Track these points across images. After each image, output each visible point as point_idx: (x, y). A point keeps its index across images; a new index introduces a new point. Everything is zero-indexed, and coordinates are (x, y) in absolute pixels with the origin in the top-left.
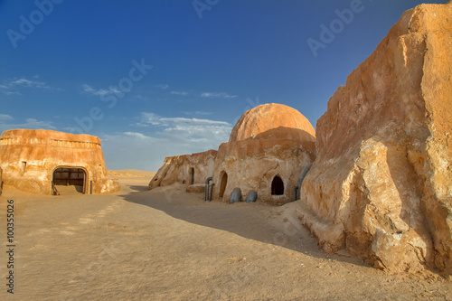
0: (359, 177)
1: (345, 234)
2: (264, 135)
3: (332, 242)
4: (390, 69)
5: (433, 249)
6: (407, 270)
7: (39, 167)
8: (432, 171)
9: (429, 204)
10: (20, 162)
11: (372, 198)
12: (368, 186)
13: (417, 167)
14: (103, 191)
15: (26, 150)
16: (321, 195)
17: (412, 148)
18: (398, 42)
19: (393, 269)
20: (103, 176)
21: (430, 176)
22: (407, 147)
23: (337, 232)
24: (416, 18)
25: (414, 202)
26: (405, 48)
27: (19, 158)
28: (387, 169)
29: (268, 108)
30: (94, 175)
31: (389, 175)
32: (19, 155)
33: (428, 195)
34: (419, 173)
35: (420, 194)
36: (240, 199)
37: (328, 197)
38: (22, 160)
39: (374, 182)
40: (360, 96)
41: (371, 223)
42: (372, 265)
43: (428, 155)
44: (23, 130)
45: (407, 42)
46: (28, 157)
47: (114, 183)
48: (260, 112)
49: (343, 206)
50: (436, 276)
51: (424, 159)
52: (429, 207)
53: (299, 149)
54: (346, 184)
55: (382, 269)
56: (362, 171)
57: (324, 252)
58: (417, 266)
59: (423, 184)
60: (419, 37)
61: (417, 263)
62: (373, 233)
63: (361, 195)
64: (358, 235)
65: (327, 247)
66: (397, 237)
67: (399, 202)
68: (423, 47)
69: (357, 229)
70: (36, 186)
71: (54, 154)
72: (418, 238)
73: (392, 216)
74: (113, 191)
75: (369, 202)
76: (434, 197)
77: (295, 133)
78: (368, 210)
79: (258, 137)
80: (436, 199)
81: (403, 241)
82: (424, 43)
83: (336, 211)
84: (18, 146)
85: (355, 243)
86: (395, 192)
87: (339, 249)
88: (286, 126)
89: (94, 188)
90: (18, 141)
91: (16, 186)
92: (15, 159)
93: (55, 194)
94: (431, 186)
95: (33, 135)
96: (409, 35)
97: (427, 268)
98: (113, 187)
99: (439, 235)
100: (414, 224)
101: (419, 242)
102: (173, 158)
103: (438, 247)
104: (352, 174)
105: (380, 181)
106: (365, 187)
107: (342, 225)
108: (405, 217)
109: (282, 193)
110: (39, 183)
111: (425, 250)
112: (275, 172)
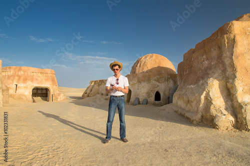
0: (208, 94)
1: (202, 116)
2: (151, 71)
3: (197, 120)
4: (220, 48)
5: (237, 121)
6: (227, 129)
7: (24, 87)
8: (237, 92)
9: (235, 104)
10: (14, 85)
11: (213, 102)
12: (212, 97)
13: (231, 90)
14: (59, 100)
15: (16, 78)
16: (188, 101)
17: (229, 82)
18: (223, 38)
19: (222, 128)
20: (58, 92)
21: (236, 94)
22: (227, 82)
23: (199, 116)
24: (230, 26)
25: (230, 103)
26: (226, 40)
27: (13, 82)
28: (219, 91)
29: (151, 57)
30: (54, 91)
31: (220, 93)
32: (13, 80)
33: (235, 101)
34: (232, 92)
35: (232, 100)
36: (139, 103)
37: (192, 102)
38: (15, 83)
39: (214, 96)
40: (205, 57)
41: (213, 111)
42: (214, 128)
43: (235, 86)
44: (14, 67)
45: (227, 38)
46: (18, 82)
47: (64, 95)
48: (148, 58)
49: (201, 105)
50: (238, 130)
51: (234, 87)
52: (235, 105)
53: (168, 78)
54: (203, 97)
55: (218, 129)
56: (209, 91)
57: (193, 124)
58: (231, 127)
59: (233, 97)
60: (232, 36)
61: (231, 126)
62: (214, 115)
63: (209, 101)
64: (208, 117)
65: (195, 122)
66: (224, 117)
67: (224, 104)
68: (234, 41)
69: (208, 114)
70: (24, 97)
71: (32, 80)
72: (232, 117)
73: (221, 109)
74: (64, 100)
75: (212, 104)
76: (237, 101)
77: (166, 69)
78: (212, 107)
79: (147, 72)
80: (238, 102)
81: (226, 118)
82: (234, 39)
83: (198, 108)
84: (11, 76)
85: (207, 119)
86: (222, 100)
87: (200, 122)
88: (161, 66)
89: (54, 98)
90: (12, 73)
91: (13, 98)
92: (11, 83)
93: (34, 102)
94: (236, 97)
95: (20, 70)
96: (228, 35)
97: (234, 128)
98: (64, 98)
99: (239, 116)
100: (230, 112)
101: (232, 119)
102: (95, 82)
103: (239, 120)
104: (205, 92)
105: (216, 96)
106: (210, 98)
107: (201, 113)
108: (226, 109)
109: (160, 100)
110: (25, 96)
111: (234, 122)
112: (156, 90)
